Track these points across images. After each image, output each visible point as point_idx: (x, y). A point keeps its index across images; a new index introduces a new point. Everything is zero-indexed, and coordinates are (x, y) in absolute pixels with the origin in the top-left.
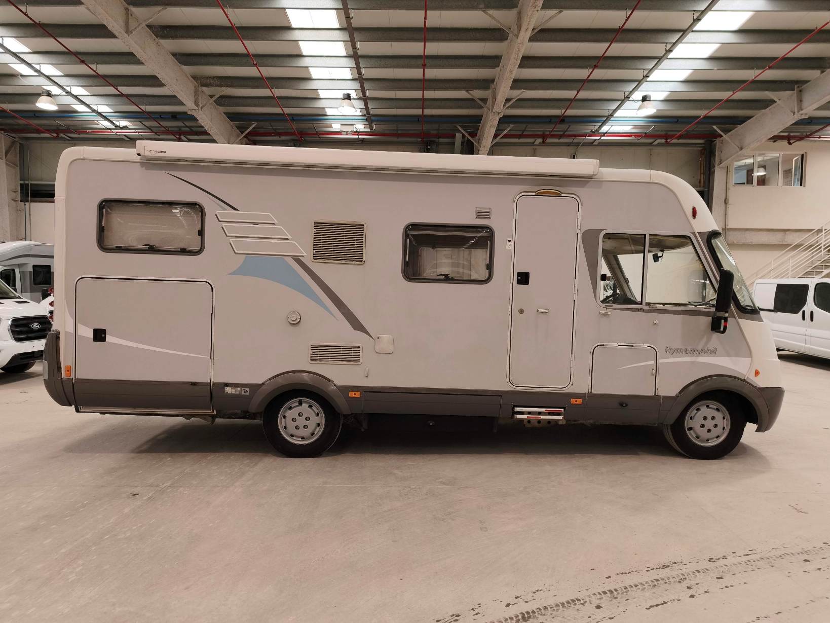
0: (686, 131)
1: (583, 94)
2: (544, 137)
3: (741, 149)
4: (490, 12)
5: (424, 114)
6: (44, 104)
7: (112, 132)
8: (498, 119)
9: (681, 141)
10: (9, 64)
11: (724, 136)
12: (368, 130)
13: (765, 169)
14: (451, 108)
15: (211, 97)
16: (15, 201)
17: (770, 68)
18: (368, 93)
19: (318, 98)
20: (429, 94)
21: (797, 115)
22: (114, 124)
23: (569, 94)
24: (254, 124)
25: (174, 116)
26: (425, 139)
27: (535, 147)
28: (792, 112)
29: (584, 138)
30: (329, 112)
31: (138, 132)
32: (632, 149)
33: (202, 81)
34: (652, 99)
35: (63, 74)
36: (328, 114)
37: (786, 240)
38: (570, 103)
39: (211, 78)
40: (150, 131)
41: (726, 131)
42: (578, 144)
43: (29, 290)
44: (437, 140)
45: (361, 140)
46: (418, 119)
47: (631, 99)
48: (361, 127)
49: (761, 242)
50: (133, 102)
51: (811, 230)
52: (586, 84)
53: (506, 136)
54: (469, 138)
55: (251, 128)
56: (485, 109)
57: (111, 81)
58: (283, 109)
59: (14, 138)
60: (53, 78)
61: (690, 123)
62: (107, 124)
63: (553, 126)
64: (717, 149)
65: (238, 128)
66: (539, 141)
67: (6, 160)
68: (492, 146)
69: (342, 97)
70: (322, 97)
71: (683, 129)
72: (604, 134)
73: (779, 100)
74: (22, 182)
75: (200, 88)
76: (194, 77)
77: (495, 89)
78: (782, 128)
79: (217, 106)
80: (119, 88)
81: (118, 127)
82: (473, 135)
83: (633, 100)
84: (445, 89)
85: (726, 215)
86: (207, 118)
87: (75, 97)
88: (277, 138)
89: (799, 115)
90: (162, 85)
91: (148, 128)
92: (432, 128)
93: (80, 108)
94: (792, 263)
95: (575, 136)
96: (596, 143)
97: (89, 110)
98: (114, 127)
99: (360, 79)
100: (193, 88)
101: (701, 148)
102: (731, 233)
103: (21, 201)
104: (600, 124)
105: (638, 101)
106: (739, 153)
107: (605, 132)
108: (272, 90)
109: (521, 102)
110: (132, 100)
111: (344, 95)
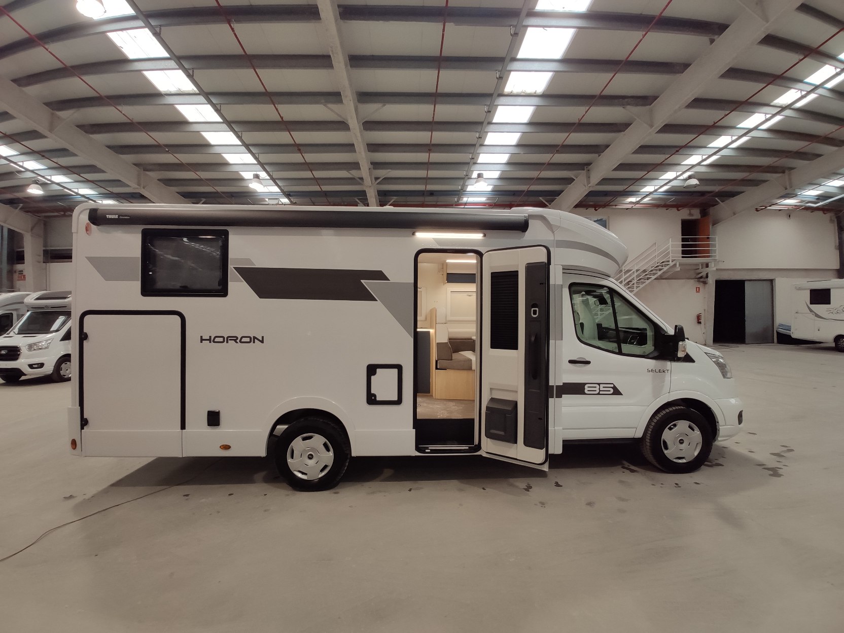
1: (433, 173)
4: (330, 106)
5: (323, 189)
6: (34, 190)
11: (550, 205)
16: (39, 262)
17: (558, 152)
18: (271, 175)
19: (242, 179)
20: (317, 174)
23: (421, 173)
24: (203, 200)
33: (144, 167)
34: (484, 177)
35: (46, 167)
36: (257, 191)
38: (426, 180)
41: (550, 201)
47: (471, 177)
48: (285, 200)
52: (431, 166)
56: (364, 185)
57: (73, 170)
58: (215, 188)
59: (38, 217)
60: (36, 172)
67: (32, 234)
69: (252, 177)
72: (465, 204)
73: (577, 177)
74: (44, 248)
75: (143, 172)
76: (136, 165)
78: (580, 197)
80: (81, 175)
83: (473, 178)
87: (59, 184)
89: (588, 189)
95: (445, 205)
97: (75, 194)
99: (260, 163)
100: (136, 173)
103: (44, 262)
104: (458, 196)
107: (466, 202)
108: (198, 173)
109: (387, 180)
110: (98, 184)
111: (254, 175)
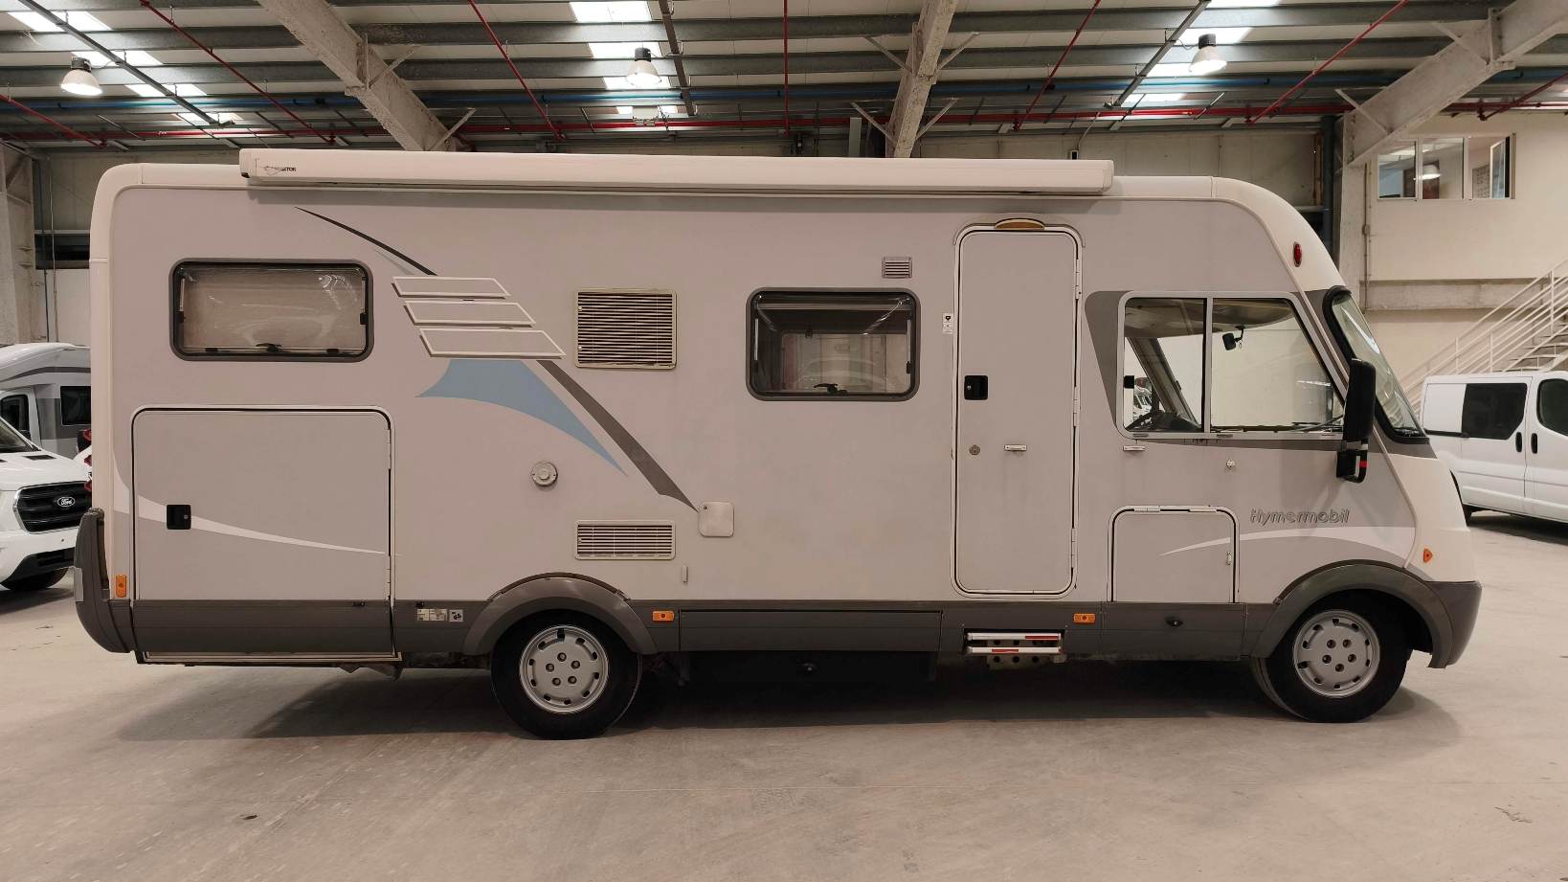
0: (1285, 99)
1: (1088, 37)
2: (1016, 119)
3: (1391, 130)
5: (789, 82)
6: (76, 86)
7: (206, 133)
8: (928, 88)
9: (1276, 119)
10: (10, 14)
11: (1359, 108)
12: (685, 116)
13: (1438, 167)
14: (839, 70)
15: (389, 62)
16: (26, 267)
18: (682, 47)
19: (590, 59)
20: (797, 45)
21: (1494, 63)
22: (207, 118)
23: (1062, 38)
24: (471, 112)
25: (321, 100)
26: (793, 129)
27: (1000, 139)
28: (1483, 58)
29: (1092, 118)
30: (610, 84)
31: (255, 133)
32: (1184, 137)
33: (372, 34)
34: (1218, 42)
35: (109, 29)
36: (609, 87)
37: (1481, 300)
38: (1063, 53)
39: (386, 26)
40: (276, 129)
41: (1361, 98)
42: (1080, 131)
43: (54, 434)
44: (815, 131)
45: (671, 135)
46: (777, 92)
47: (1178, 43)
48: (671, 111)
49: (1433, 306)
50: (241, 76)
51: (1528, 281)
52: (1093, 19)
53: (944, 120)
54: (876, 125)
55: (466, 118)
56: (904, 70)
57: (199, 38)
58: (524, 80)
59: (23, 149)
60: (89, 36)
61: (1291, 85)
62: (194, 119)
63: (1033, 98)
64: (1345, 131)
65: (440, 118)
66: (1007, 127)
67: (9, 192)
68: (920, 139)
69: (633, 56)
70: (595, 57)
71: (1278, 96)
72: (1130, 111)
73: (1459, 37)
74: (39, 232)
75: (367, 46)
76: (357, 27)
77: (920, 31)
78: (1467, 88)
79: (400, 80)
80: (214, 51)
81: (215, 124)
82: (883, 119)
83: (1182, 46)
84: (826, 34)
85: (1366, 255)
86: (381, 103)
87: (134, 70)
88: (514, 136)
89: (1497, 64)
90: (294, 43)
91: (272, 123)
92: (805, 109)
93: (144, 90)
94: (1494, 344)
95: (1075, 115)
96: (1115, 127)
97: (163, 95)
98: (208, 124)
99: (666, 21)
100: (354, 47)
101: (1313, 133)
102: (1377, 290)
103: (38, 268)
104: (1122, 92)
105: (1193, 46)
106: (1390, 136)
107: (1132, 106)
108: (504, 47)
109: (971, 55)
110: (240, 73)
111: (637, 51)
